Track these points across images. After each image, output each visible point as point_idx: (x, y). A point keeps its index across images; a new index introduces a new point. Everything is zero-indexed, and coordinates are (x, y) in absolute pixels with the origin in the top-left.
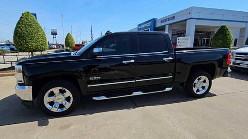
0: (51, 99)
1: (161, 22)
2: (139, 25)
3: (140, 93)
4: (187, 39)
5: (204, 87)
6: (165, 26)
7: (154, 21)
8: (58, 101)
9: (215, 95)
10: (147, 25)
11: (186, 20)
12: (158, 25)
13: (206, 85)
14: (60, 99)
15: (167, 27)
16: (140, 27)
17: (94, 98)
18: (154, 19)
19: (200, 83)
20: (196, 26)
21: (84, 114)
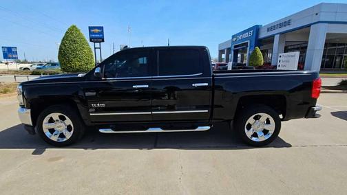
0: (52, 126)
1: (268, 30)
2: (233, 37)
3: (159, 130)
4: (294, 56)
5: (268, 131)
6: (273, 36)
7: (257, 29)
8: (58, 129)
9: (290, 146)
10: (246, 35)
11: (309, 26)
12: (263, 35)
13: (271, 128)
14: (61, 127)
15: (277, 38)
16: (235, 39)
17: (101, 131)
18: (257, 26)
19: (258, 125)
20: (328, 34)
21: (86, 148)
